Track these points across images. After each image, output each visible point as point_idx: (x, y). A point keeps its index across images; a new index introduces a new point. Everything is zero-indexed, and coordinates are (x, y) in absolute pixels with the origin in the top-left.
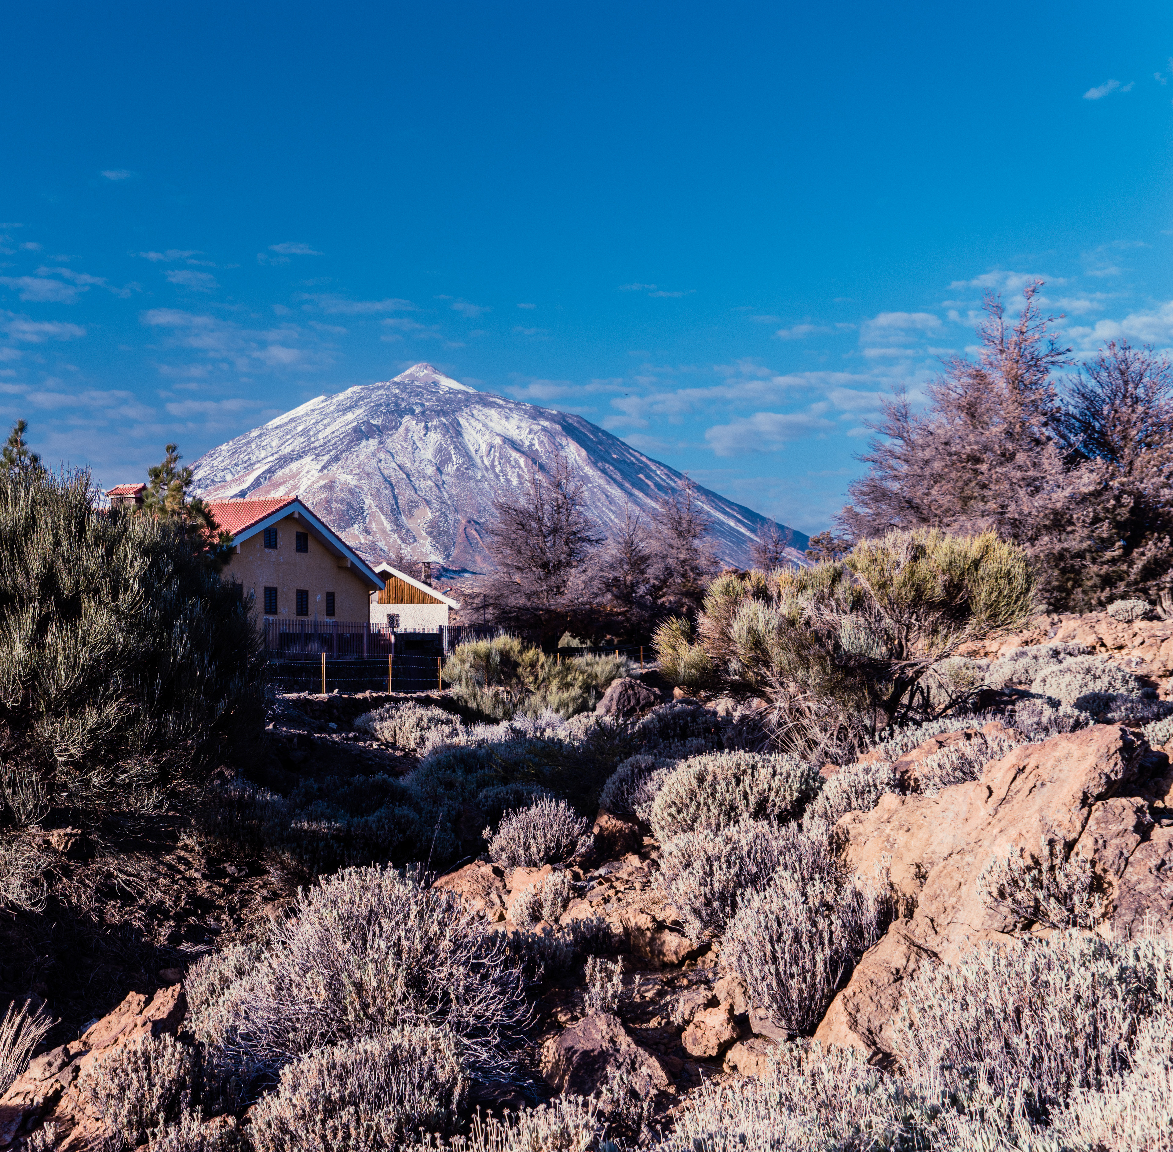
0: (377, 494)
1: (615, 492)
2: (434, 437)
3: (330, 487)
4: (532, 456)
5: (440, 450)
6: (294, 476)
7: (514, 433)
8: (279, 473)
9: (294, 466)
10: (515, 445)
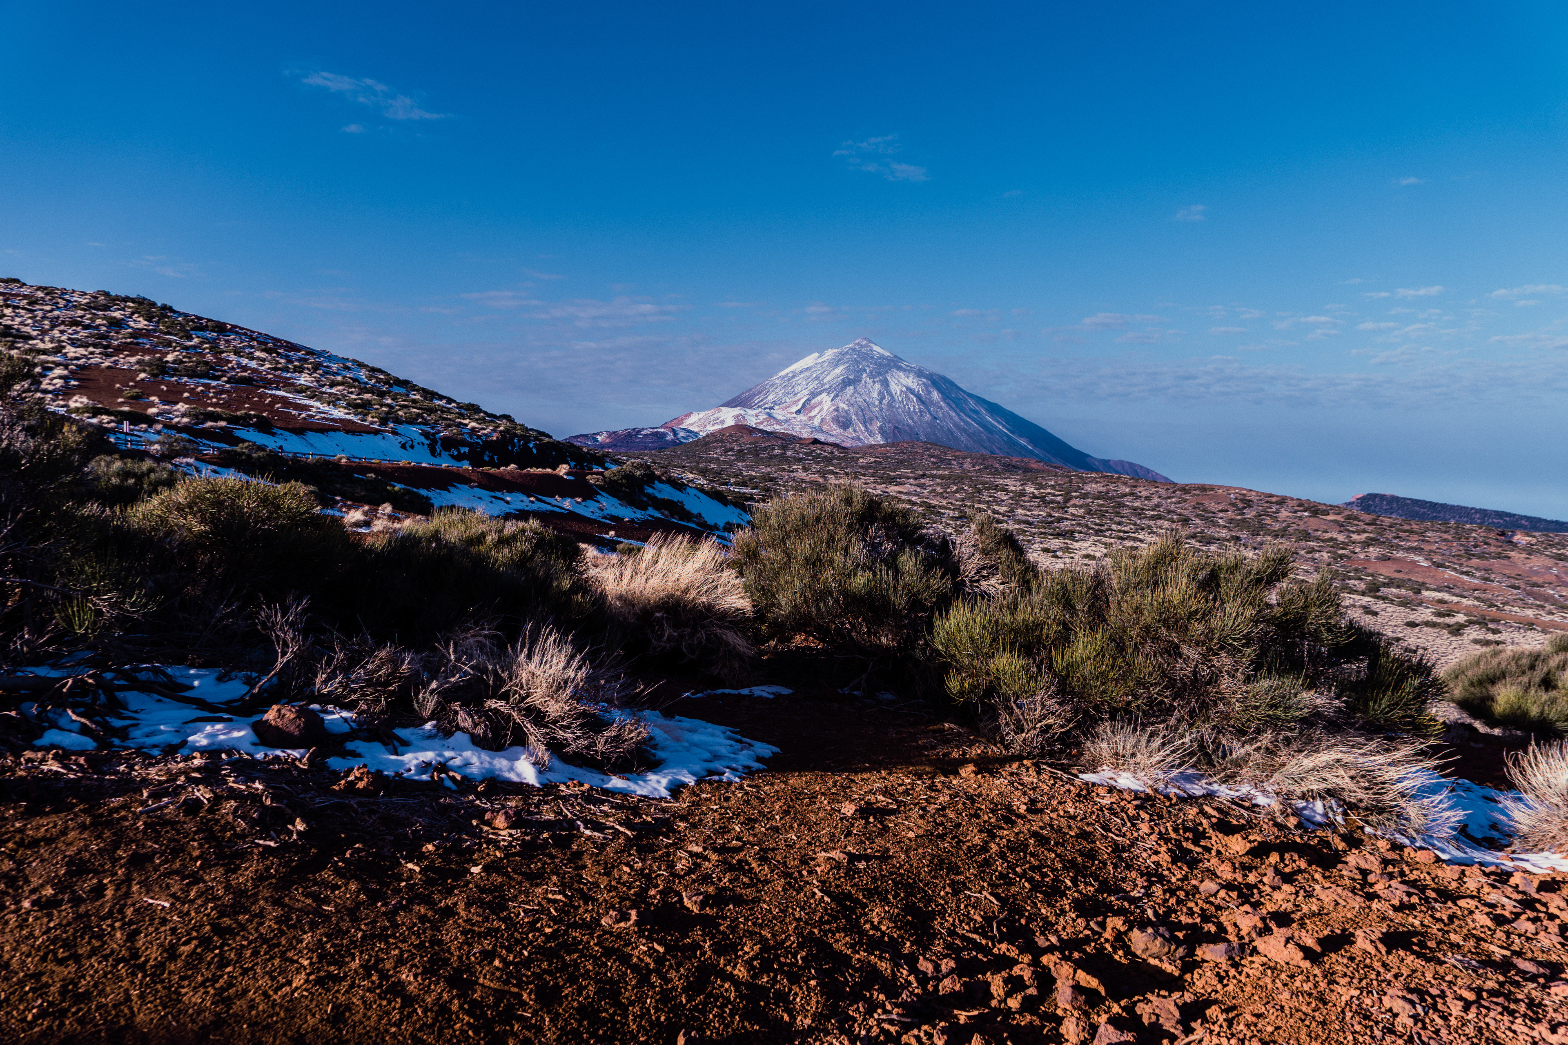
0: (857, 415)
1: (953, 414)
2: (877, 386)
3: (837, 410)
4: (918, 397)
5: (880, 393)
6: (820, 403)
7: (911, 385)
8: (813, 401)
9: (819, 398)
10: (911, 391)
